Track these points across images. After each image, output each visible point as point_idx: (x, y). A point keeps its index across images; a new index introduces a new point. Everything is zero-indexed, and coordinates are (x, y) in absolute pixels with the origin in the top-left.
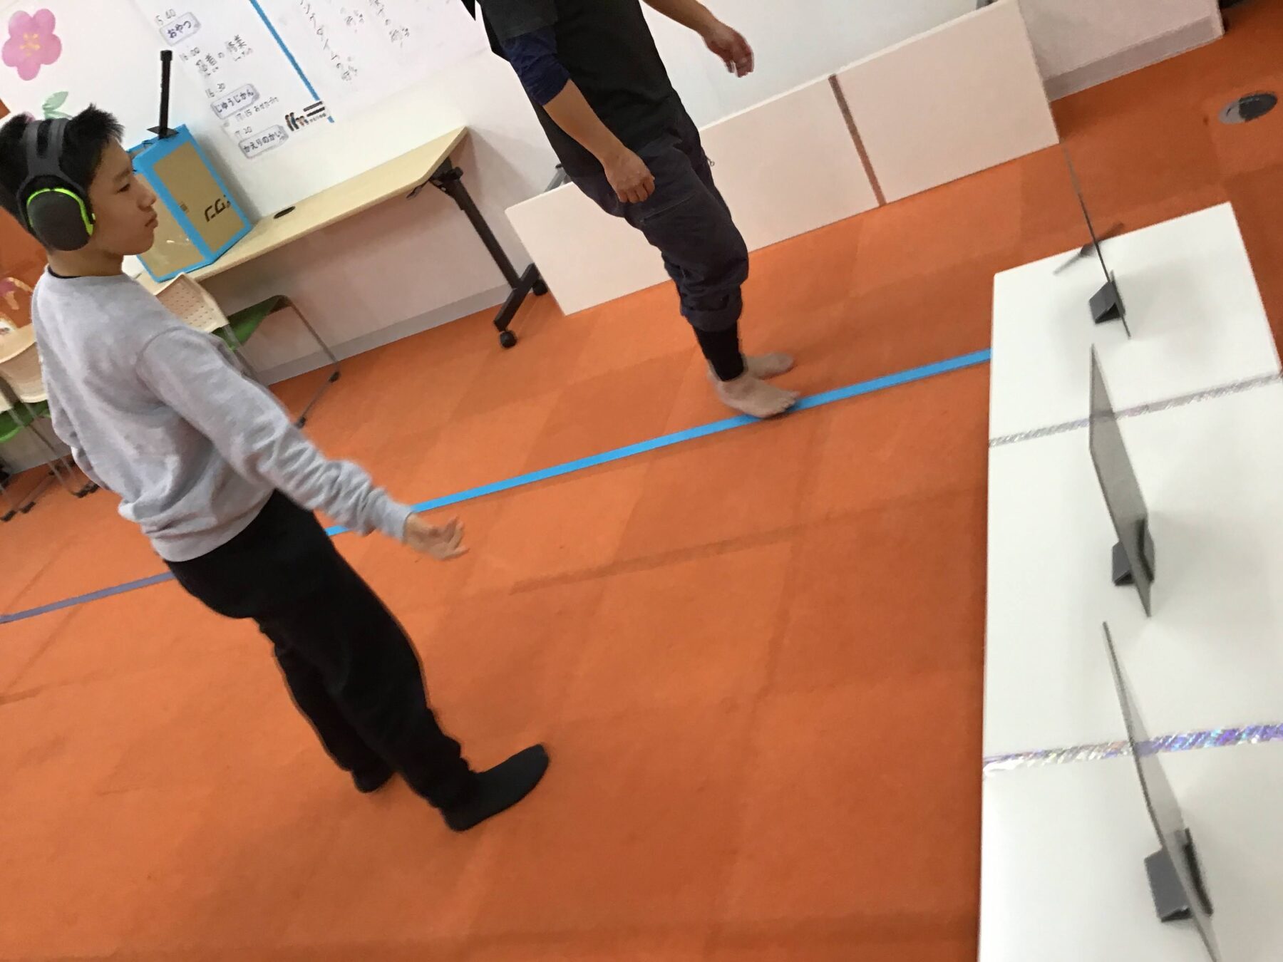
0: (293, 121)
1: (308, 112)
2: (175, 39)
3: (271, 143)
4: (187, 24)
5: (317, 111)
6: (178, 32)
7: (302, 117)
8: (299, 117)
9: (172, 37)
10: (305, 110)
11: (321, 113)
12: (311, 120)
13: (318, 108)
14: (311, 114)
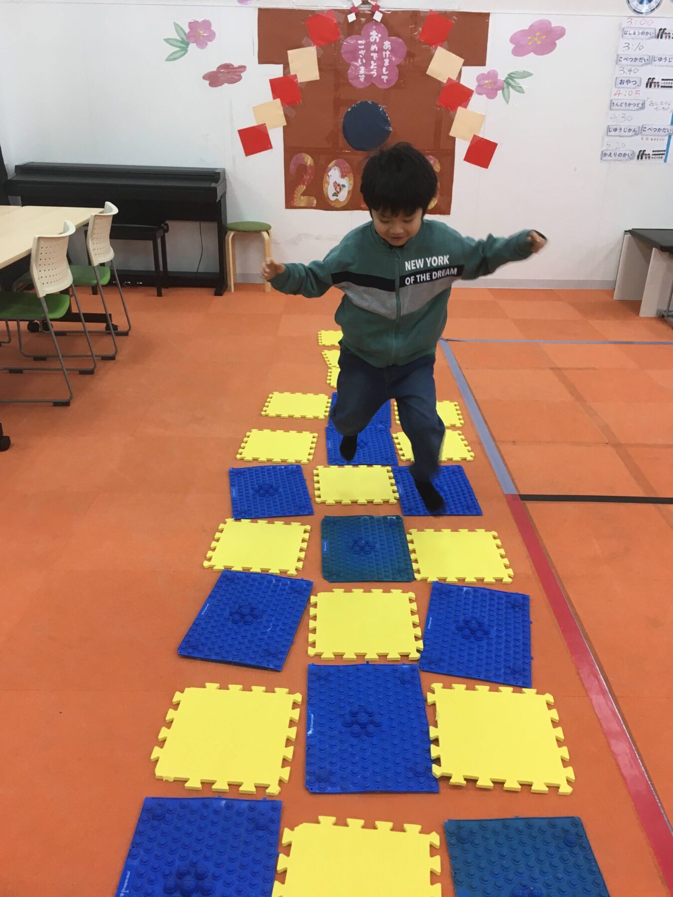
0: (643, 154)
1: (654, 153)
2: (622, 86)
3: (621, 158)
4: (634, 83)
5: (660, 154)
6: (625, 83)
7: (649, 154)
8: (647, 154)
9: (621, 83)
10: (653, 151)
11: (661, 156)
12: (652, 158)
13: (661, 153)
14: (655, 155)
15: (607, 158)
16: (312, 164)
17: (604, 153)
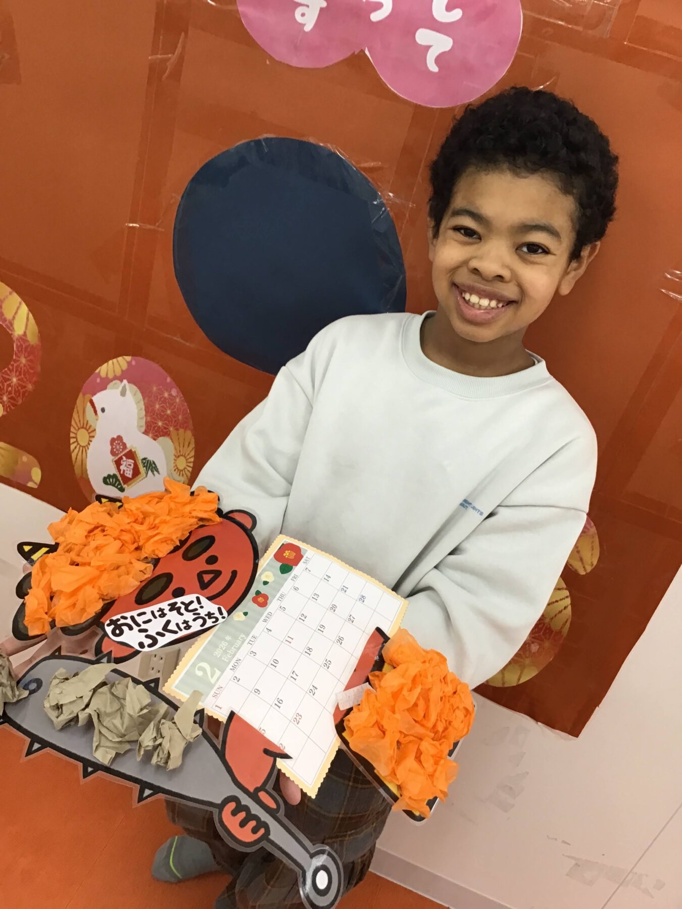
16: (33, 338)
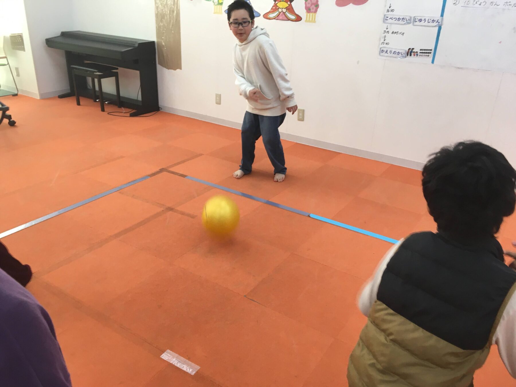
0: (411, 52)
3: (396, 55)
5: (427, 53)
7: (417, 52)
10: (420, 50)
11: (427, 54)
12: (420, 55)
13: (428, 51)
14: (422, 53)
15: (384, 54)
17: (382, 50)
